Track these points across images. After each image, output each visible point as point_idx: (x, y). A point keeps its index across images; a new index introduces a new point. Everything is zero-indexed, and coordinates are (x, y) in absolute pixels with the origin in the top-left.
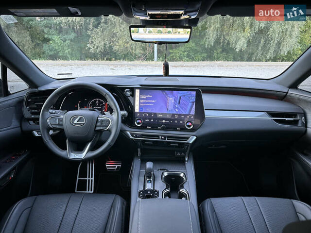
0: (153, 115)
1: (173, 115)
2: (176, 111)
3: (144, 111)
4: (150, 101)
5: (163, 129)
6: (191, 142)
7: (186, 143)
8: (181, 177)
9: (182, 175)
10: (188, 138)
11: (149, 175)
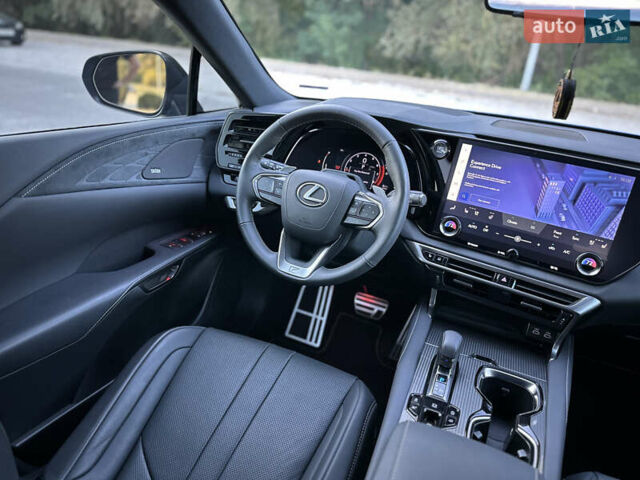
0: (490, 218)
1: (550, 228)
2: (560, 219)
3: (469, 202)
4: (492, 179)
5: (510, 258)
6: (581, 312)
7: (566, 311)
8: (528, 393)
9: (533, 389)
10: (575, 299)
11: (444, 363)
